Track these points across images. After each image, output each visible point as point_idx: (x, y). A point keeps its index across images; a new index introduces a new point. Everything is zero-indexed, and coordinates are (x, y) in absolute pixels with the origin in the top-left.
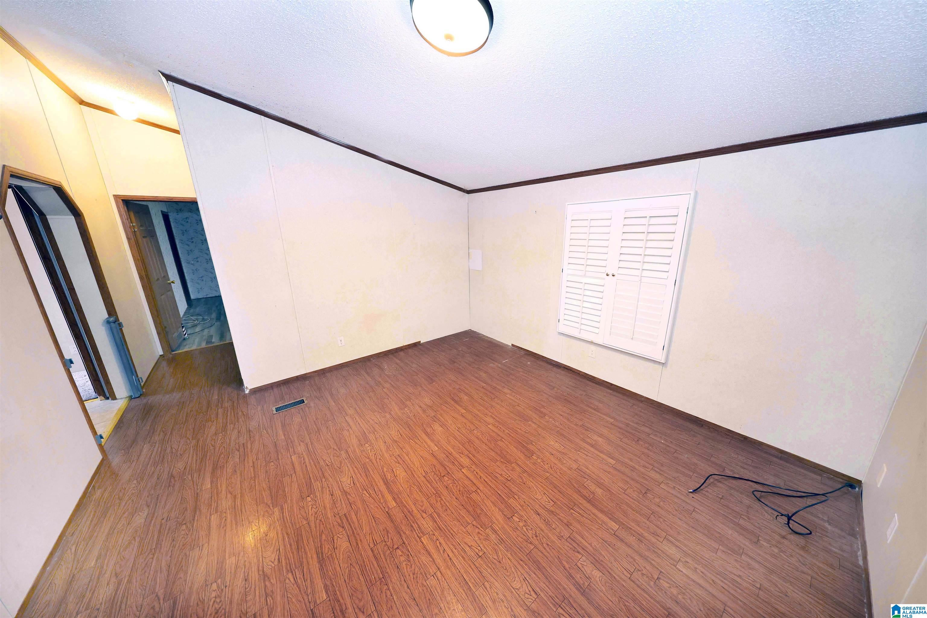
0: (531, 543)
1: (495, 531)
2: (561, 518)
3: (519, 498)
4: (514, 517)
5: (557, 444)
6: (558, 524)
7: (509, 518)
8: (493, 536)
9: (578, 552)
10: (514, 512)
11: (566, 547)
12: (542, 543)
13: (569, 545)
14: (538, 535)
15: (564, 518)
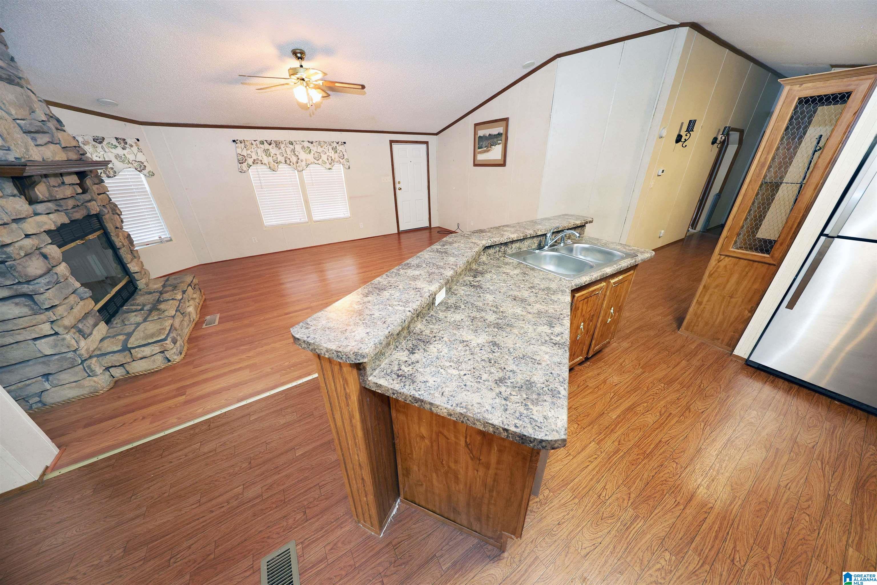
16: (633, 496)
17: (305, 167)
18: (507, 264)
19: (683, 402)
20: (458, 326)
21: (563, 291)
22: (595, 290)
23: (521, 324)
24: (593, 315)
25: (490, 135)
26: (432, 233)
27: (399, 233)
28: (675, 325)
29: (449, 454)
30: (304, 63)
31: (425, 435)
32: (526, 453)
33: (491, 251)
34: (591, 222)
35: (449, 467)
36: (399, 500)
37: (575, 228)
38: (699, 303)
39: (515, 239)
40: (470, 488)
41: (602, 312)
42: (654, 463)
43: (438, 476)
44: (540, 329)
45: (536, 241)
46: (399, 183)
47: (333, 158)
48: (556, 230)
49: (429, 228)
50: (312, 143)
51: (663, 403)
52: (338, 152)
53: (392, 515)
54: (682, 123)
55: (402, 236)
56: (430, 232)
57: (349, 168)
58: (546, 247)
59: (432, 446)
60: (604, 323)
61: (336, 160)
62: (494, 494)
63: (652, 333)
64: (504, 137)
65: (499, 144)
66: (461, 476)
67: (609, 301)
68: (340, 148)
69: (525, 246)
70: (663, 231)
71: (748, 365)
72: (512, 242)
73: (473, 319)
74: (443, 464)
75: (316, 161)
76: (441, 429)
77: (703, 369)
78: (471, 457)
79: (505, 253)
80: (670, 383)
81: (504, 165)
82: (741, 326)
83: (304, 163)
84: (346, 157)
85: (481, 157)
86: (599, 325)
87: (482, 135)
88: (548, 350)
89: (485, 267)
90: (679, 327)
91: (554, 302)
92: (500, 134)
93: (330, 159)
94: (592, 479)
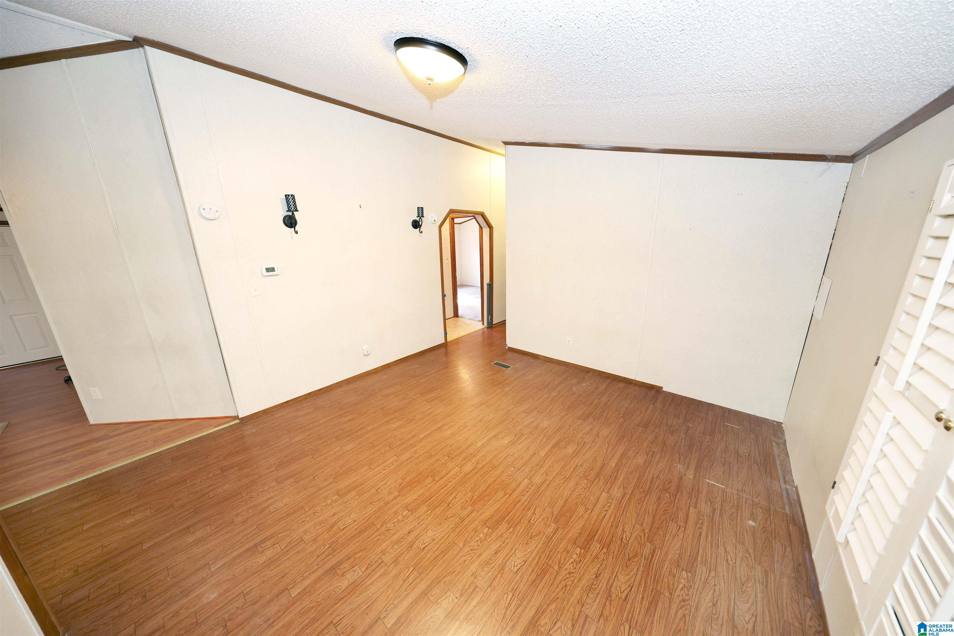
0: (382, 525)
1: (395, 498)
2: (404, 555)
3: (428, 515)
4: (407, 511)
5: (519, 561)
6: (397, 551)
7: (406, 507)
8: (391, 497)
9: (367, 569)
10: (412, 511)
11: (374, 557)
12: (380, 535)
13: (375, 560)
14: (388, 532)
15: (404, 559)
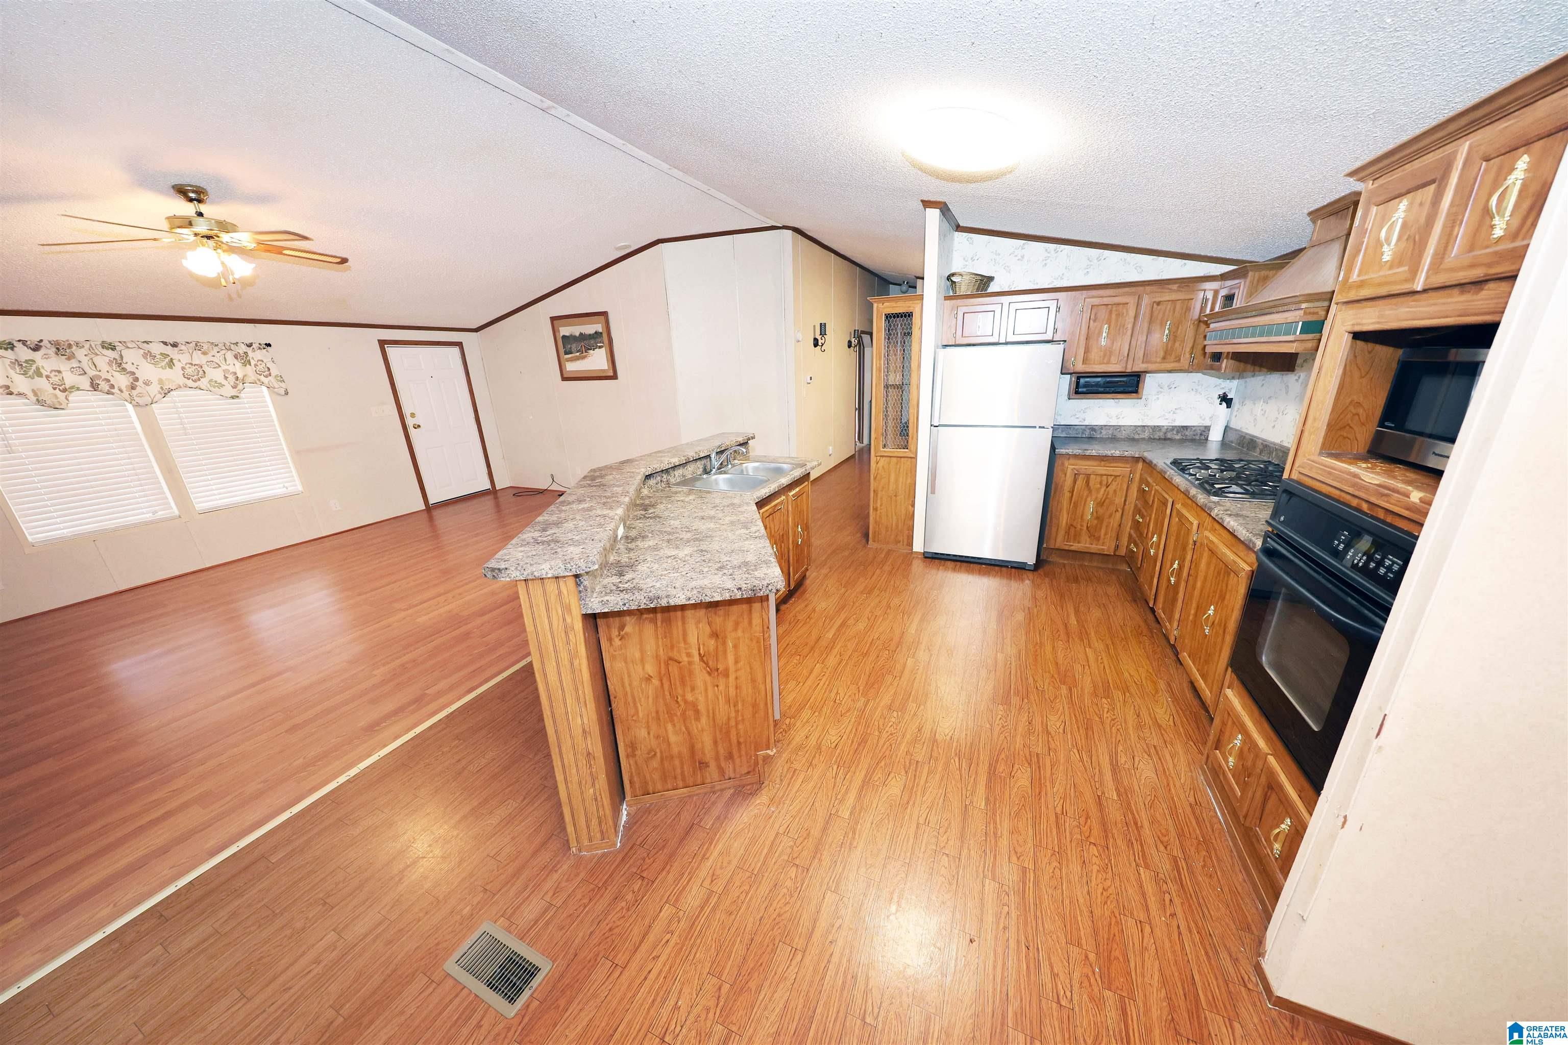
16: (861, 688)
17: (160, 396)
18: (676, 493)
19: (884, 603)
20: (656, 548)
21: (748, 504)
22: (776, 506)
23: (719, 533)
24: (783, 535)
25: (581, 334)
26: (501, 500)
27: (430, 509)
28: (864, 541)
29: (683, 682)
30: (203, 208)
31: (652, 675)
32: (757, 634)
33: (652, 482)
34: (753, 438)
35: (686, 702)
36: (625, 806)
37: (741, 445)
38: (876, 509)
39: (677, 464)
40: (714, 717)
41: (790, 531)
42: (872, 657)
43: (674, 725)
44: (738, 532)
45: (700, 465)
46: (413, 415)
47: (240, 376)
48: (719, 450)
49: (492, 492)
50: (175, 345)
51: (868, 609)
52: (253, 363)
53: (623, 822)
54: (814, 326)
55: (436, 513)
56: (496, 498)
57: (287, 393)
58: (714, 470)
59: (662, 684)
60: (796, 545)
61: (247, 380)
62: (740, 706)
63: (846, 553)
64: (605, 336)
65: (600, 347)
66: (702, 707)
67: (794, 519)
68: (256, 355)
69: (689, 471)
70: (831, 448)
71: (926, 557)
72: (674, 468)
73: (668, 541)
74: (677, 702)
75: (190, 383)
76: (670, 654)
77: (893, 572)
78: (708, 672)
79: (668, 483)
80: (870, 592)
81: (614, 377)
82: (911, 523)
83: (154, 389)
84: (274, 372)
85: (572, 367)
86: (791, 547)
87: (567, 334)
88: (751, 542)
89: (652, 500)
90: (867, 541)
91: (742, 513)
92: (597, 335)
93: (231, 378)
94: (825, 692)
